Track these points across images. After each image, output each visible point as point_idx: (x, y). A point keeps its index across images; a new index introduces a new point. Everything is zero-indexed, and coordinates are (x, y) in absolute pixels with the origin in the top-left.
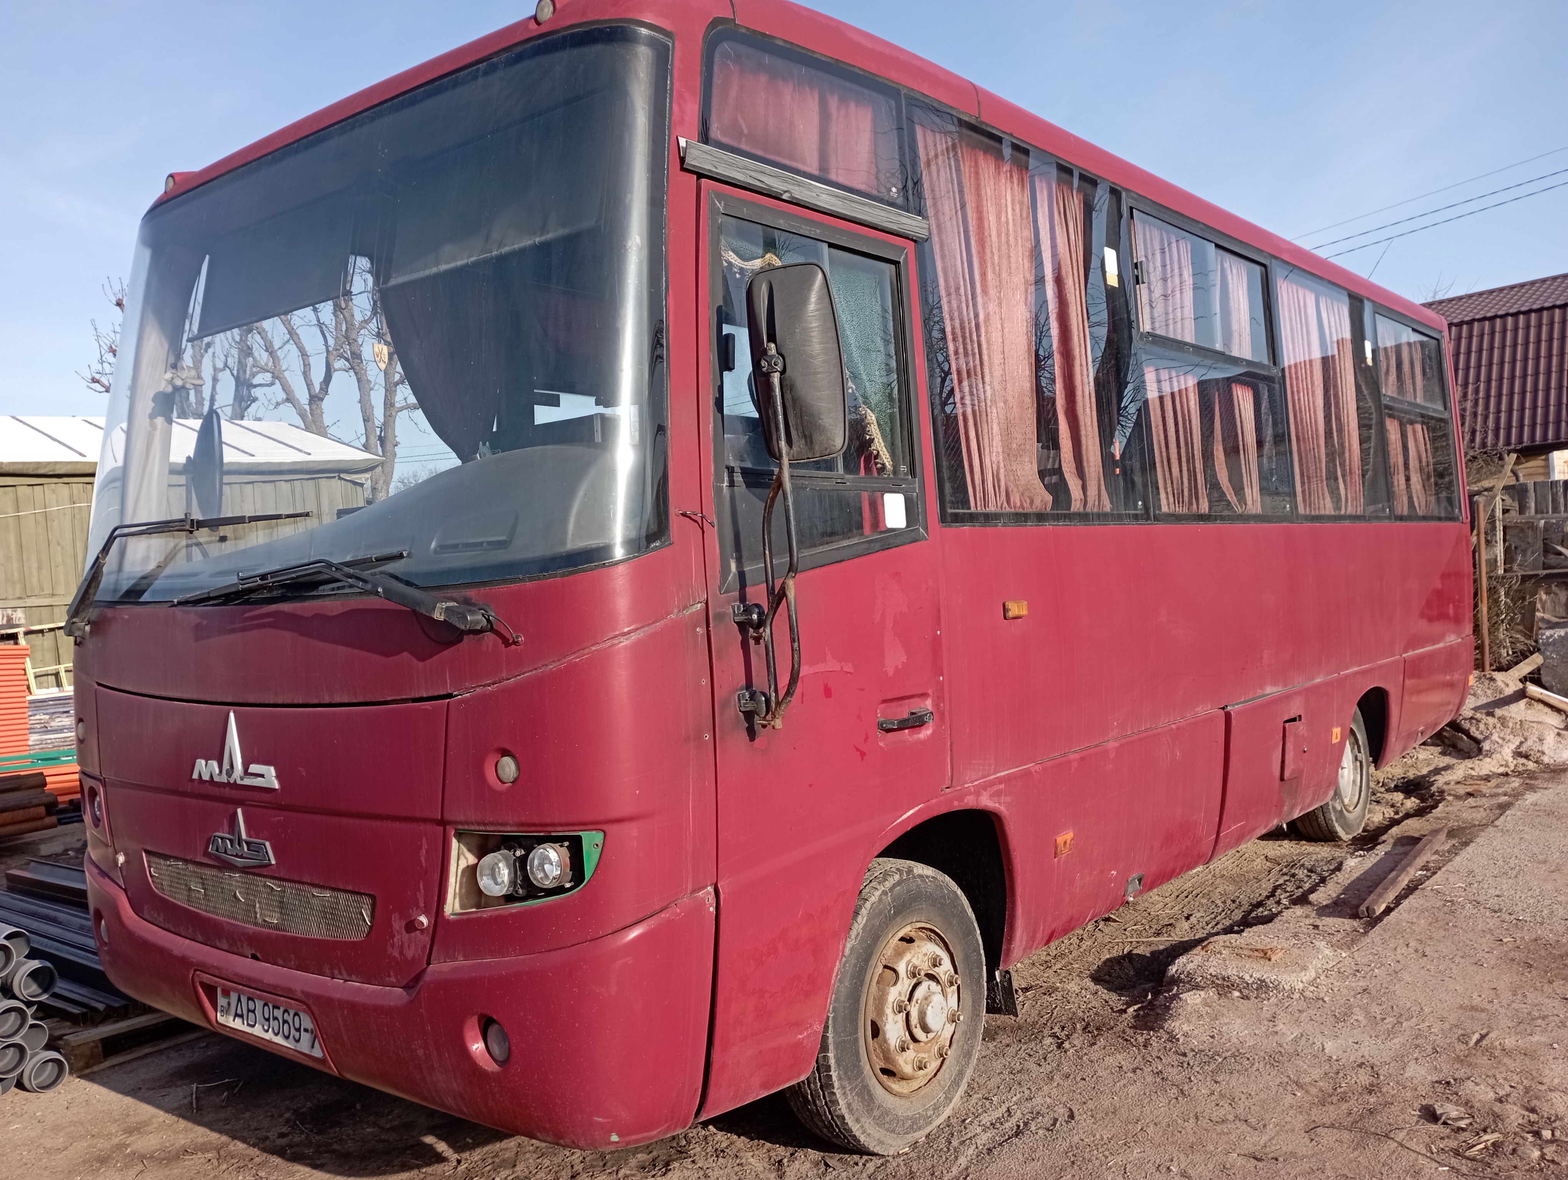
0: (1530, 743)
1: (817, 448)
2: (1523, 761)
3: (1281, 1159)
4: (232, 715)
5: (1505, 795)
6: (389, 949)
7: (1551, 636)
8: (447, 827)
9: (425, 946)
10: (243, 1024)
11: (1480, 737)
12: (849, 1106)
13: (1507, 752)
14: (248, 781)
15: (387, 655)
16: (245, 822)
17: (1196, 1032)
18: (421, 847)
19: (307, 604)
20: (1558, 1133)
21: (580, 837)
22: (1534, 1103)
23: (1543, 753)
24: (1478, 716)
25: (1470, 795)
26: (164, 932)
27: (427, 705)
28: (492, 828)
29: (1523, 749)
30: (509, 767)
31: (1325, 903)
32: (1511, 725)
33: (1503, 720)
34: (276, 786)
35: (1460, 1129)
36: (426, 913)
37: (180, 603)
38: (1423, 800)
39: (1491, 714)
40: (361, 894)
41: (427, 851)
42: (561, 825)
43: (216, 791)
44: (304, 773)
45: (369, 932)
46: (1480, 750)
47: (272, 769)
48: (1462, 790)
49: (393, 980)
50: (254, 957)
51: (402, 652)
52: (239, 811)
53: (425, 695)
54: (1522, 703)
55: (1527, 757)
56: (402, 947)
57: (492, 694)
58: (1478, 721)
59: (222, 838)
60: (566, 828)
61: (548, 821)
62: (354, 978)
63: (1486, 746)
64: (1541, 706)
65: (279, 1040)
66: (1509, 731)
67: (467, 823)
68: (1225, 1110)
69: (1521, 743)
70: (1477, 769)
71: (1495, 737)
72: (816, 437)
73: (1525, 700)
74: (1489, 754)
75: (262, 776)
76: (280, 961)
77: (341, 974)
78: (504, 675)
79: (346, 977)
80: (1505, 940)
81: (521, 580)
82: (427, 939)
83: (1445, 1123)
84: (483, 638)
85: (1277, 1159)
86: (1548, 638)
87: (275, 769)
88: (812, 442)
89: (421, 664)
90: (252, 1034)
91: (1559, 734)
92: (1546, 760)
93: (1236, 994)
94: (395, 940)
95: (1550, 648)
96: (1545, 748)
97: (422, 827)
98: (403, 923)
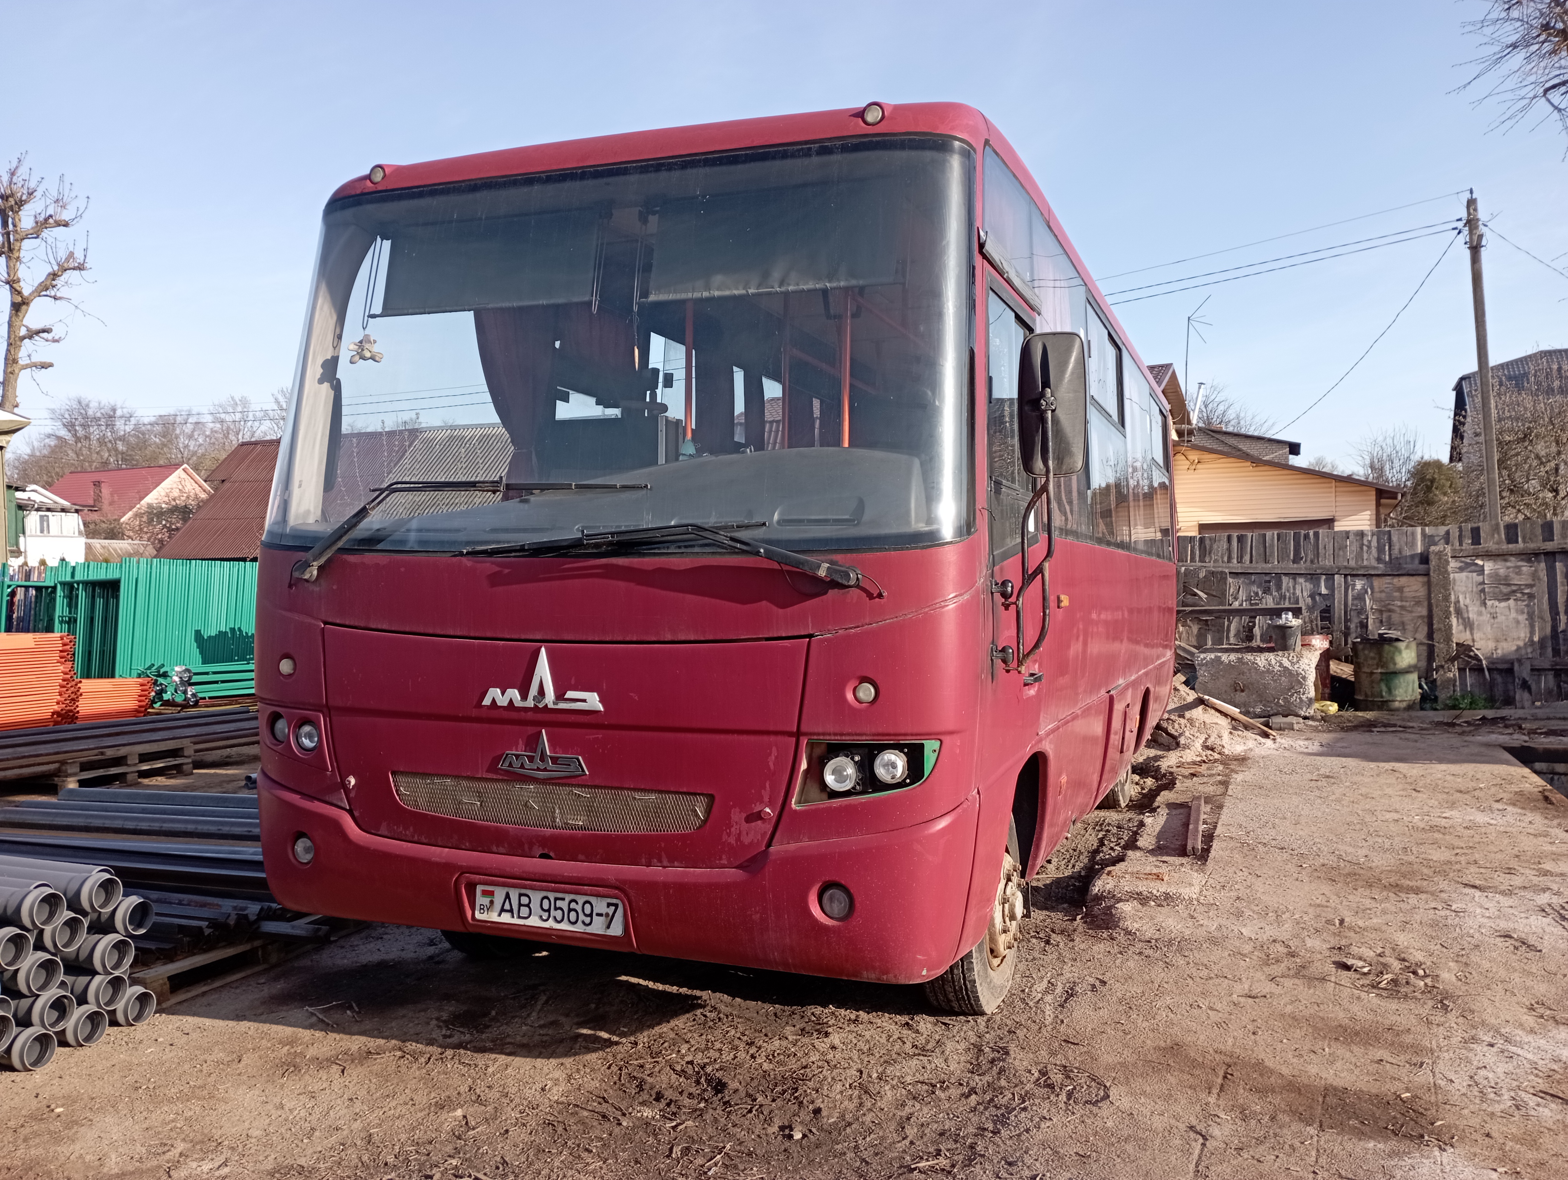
0: (1212, 739)
1: (1064, 468)
2: (1210, 752)
3: (1268, 996)
4: (543, 650)
5: (1219, 775)
6: (725, 837)
7: (1205, 658)
8: (801, 738)
9: (765, 833)
10: (513, 917)
11: (1176, 734)
12: (979, 972)
13: (1198, 745)
14: (562, 705)
15: (743, 603)
16: (548, 741)
17: (1144, 928)
18: (770, 754)
19: (647, 559)
20: (1427, 971)
21: (923, 744)
22: (1403, 955)
23: (1223, 747)
24: (1172, 717)
25: (1193, 775)
26: (410, 844)
27: (786, 643)
28: (848, 738)
29: (1209, 743)
30: (867, 692)
31: (1151, 848)
32: (1197, 725)
33: (1191, 721)
34: (601, 708)
35: (1365, 974)
36: (771, 805)
37: (468, 553)
38: (1157, 780)
39: (1182, 716)
40: (695, 794)
41: (776, 758)
42: (912, 735)
43: (514, 715)
44: (636, 698)
45: (700, 826)
46: (1178, 744)
47: (596, 694)
48: (1187, 772)
49: (725, 862)
50: (543, 856)
51: (760, 600)
52: (543, 731)
53: (784, 635)
54: (1201, 708)
55: (1212, 749)
56: (739, 834)
57: (856, 634)
58: (1174, 721)
59: (517, 756)
60: (914, 738)
61: (903, 731)
62: (676, 864)
63: (1182, 740)
64: (1213, 711)
65: (564, 926)
66: (1196, 729)
67: (824, 734)
68: (1204, 973)
69: (1206, 739)
70: (1184, 757)
71: (1187, 734)
72: (1067, 460)
73: (1202, 706)
74: (1187, 747)
75: (584, 701)
76: (581, 857)
77: (660, 861)
78: (867, 621)
79: (665, 863)
80: (1304, 866)
81: (886, 550)
82: (769, 828)
83: (1355, 970)
84: (848, 592)
85: (1265, 997)
86: (1202, 660)
87: (599, 695)
88: (1062, 463)
89: (781, 611)
90: (524, 925)
91: (1231, 733)
92: (1227, 752)
93: (1153, 903)
94: (733, 829)
95: (1204, 668)
96: (1224, 743)
97: (772, 738)
98: (744, 815)
